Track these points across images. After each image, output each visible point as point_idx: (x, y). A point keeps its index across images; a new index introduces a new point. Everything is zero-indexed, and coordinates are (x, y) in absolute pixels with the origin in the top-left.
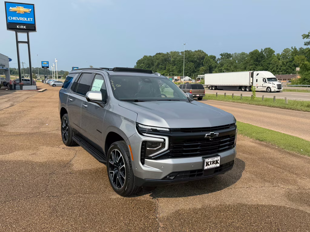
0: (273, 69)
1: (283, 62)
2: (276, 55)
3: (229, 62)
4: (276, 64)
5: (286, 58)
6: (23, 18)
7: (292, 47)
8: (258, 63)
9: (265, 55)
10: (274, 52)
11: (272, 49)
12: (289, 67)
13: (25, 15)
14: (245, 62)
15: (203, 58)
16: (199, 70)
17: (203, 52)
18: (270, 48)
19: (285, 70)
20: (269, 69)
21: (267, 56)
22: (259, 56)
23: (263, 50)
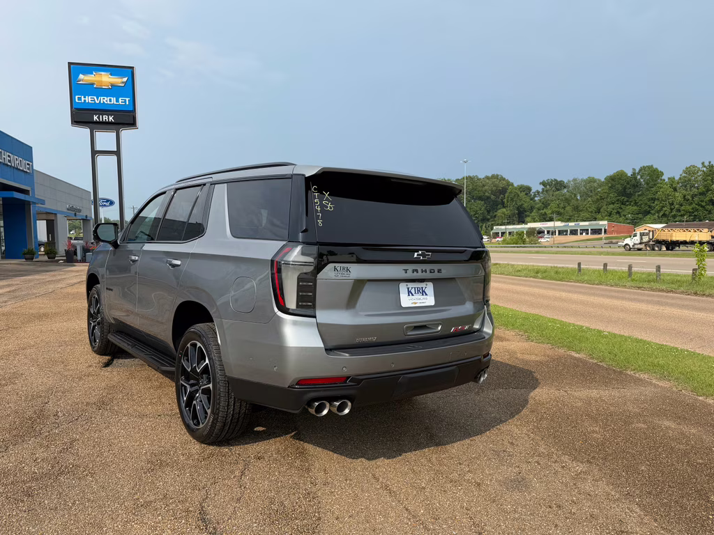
0: (661, 210)
1: (685, 196)
2: (667, 180)
3: (561, 198)
4: (668, 199)
5: (691, 188)
6: (108, 98)
7: (703, 163)
8: (626, 199)
9: (642, 180)
10: (662, 174)
11: (656, 168)
12: (699, 205)
13: (113, 90)
14: (598, 197)
15: (503, 191)
16: (495, 216)
17: (504, 179)
18: (652, 166)
19: (690, 214)
20: (652, 212)
21: (648, 184)
22: (628, 183)
23: (637, 171)
